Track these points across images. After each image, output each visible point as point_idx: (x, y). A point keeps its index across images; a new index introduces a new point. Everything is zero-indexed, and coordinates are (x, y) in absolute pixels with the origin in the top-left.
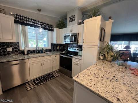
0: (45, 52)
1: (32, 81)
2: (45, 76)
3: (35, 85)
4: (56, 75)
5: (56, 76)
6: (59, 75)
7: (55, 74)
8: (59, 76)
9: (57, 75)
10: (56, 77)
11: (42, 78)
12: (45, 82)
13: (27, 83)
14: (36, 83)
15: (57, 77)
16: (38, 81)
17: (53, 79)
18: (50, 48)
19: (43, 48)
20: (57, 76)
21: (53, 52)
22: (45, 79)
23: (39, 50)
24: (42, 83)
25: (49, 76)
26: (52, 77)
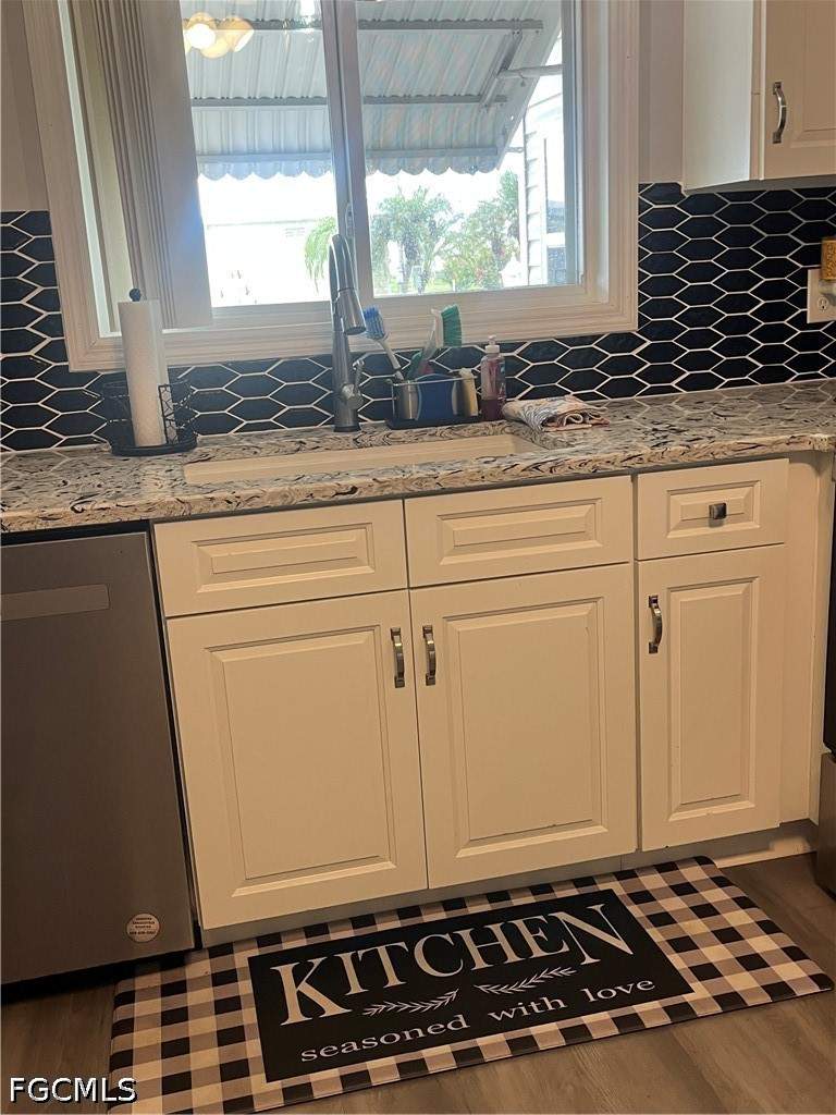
0: (491, 412)
1: (241, 959)
2: (479, 924)
3: (253, 1048)
4: (716, 953)
5: (706, 972)
6: (789, 972)
7: (696, 927)
8: (779, 991)
9: (752, 962)
10: (699, 993)
11: (411, 935)
12: (438, 1056)
13: (155, 980)
14: (295, 1015)
15: (731, 1002)
16: (330, 981)
17: (630, 1025)
18: (628, 322)
19: (451, 322)
20: (743, 982)
21: (680, 406)
22: (471, 977)
23: (379, 363)
24: (383, 1068)
25: (556, 932)
26: (612, 969)
